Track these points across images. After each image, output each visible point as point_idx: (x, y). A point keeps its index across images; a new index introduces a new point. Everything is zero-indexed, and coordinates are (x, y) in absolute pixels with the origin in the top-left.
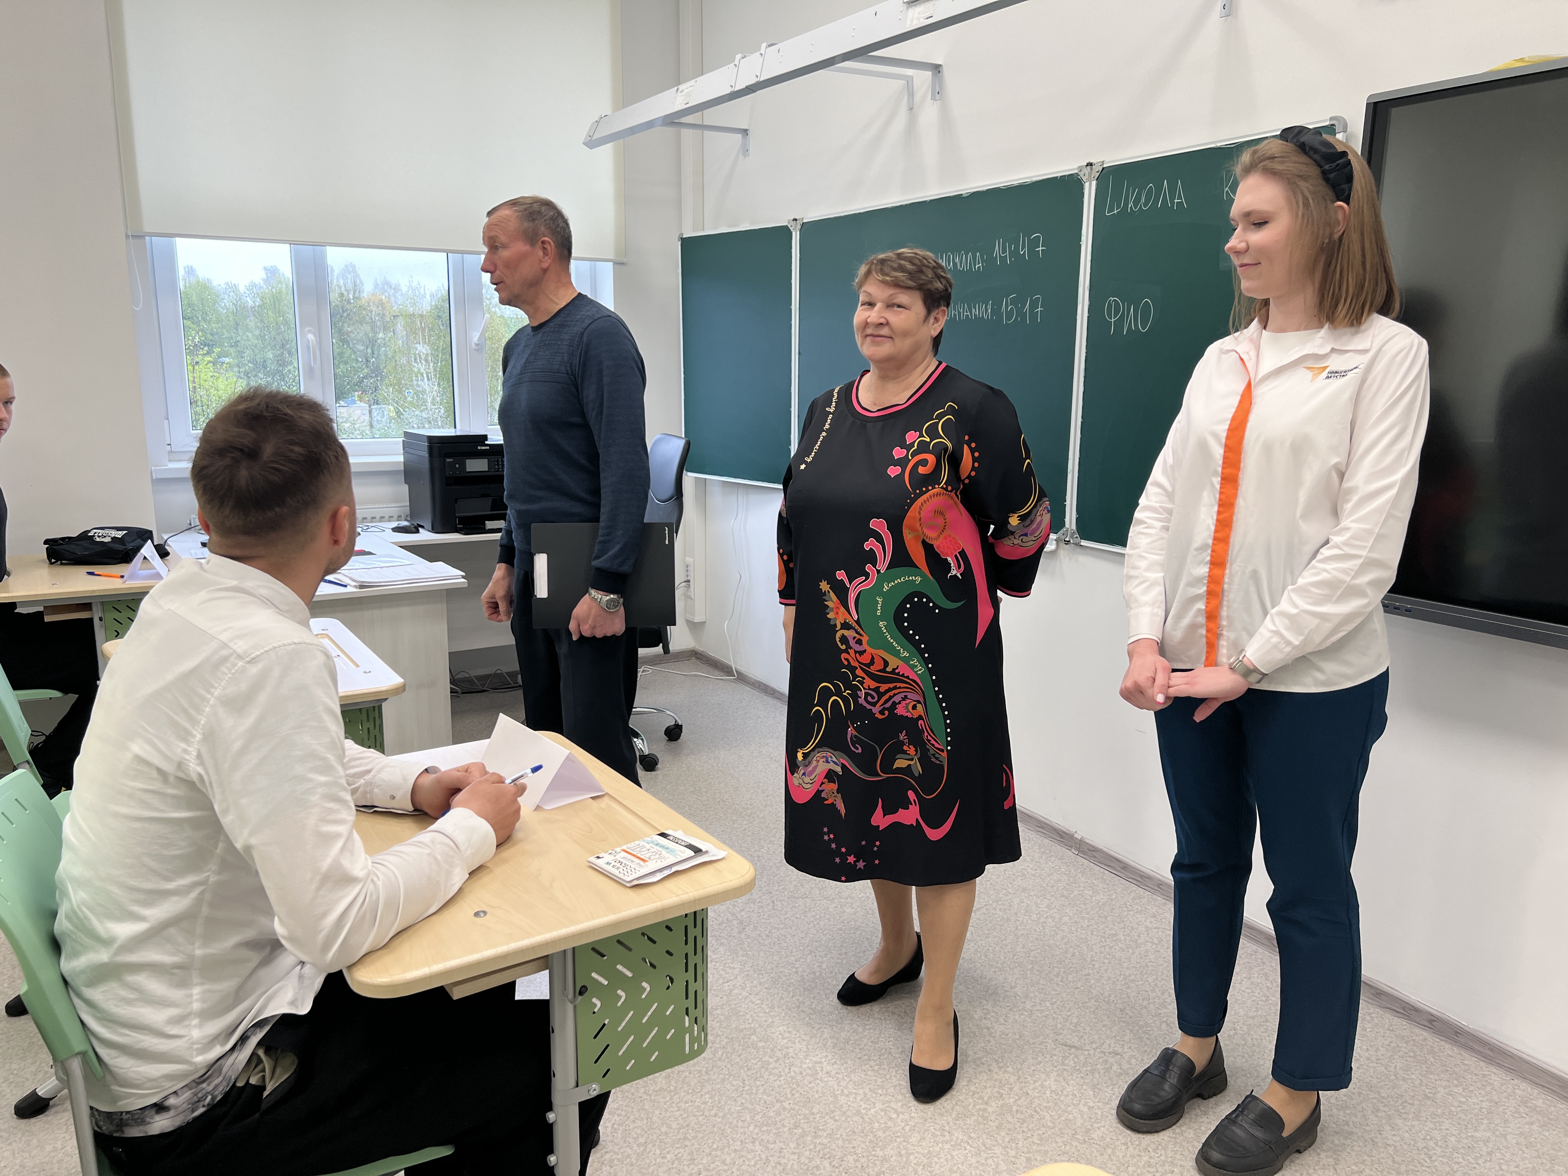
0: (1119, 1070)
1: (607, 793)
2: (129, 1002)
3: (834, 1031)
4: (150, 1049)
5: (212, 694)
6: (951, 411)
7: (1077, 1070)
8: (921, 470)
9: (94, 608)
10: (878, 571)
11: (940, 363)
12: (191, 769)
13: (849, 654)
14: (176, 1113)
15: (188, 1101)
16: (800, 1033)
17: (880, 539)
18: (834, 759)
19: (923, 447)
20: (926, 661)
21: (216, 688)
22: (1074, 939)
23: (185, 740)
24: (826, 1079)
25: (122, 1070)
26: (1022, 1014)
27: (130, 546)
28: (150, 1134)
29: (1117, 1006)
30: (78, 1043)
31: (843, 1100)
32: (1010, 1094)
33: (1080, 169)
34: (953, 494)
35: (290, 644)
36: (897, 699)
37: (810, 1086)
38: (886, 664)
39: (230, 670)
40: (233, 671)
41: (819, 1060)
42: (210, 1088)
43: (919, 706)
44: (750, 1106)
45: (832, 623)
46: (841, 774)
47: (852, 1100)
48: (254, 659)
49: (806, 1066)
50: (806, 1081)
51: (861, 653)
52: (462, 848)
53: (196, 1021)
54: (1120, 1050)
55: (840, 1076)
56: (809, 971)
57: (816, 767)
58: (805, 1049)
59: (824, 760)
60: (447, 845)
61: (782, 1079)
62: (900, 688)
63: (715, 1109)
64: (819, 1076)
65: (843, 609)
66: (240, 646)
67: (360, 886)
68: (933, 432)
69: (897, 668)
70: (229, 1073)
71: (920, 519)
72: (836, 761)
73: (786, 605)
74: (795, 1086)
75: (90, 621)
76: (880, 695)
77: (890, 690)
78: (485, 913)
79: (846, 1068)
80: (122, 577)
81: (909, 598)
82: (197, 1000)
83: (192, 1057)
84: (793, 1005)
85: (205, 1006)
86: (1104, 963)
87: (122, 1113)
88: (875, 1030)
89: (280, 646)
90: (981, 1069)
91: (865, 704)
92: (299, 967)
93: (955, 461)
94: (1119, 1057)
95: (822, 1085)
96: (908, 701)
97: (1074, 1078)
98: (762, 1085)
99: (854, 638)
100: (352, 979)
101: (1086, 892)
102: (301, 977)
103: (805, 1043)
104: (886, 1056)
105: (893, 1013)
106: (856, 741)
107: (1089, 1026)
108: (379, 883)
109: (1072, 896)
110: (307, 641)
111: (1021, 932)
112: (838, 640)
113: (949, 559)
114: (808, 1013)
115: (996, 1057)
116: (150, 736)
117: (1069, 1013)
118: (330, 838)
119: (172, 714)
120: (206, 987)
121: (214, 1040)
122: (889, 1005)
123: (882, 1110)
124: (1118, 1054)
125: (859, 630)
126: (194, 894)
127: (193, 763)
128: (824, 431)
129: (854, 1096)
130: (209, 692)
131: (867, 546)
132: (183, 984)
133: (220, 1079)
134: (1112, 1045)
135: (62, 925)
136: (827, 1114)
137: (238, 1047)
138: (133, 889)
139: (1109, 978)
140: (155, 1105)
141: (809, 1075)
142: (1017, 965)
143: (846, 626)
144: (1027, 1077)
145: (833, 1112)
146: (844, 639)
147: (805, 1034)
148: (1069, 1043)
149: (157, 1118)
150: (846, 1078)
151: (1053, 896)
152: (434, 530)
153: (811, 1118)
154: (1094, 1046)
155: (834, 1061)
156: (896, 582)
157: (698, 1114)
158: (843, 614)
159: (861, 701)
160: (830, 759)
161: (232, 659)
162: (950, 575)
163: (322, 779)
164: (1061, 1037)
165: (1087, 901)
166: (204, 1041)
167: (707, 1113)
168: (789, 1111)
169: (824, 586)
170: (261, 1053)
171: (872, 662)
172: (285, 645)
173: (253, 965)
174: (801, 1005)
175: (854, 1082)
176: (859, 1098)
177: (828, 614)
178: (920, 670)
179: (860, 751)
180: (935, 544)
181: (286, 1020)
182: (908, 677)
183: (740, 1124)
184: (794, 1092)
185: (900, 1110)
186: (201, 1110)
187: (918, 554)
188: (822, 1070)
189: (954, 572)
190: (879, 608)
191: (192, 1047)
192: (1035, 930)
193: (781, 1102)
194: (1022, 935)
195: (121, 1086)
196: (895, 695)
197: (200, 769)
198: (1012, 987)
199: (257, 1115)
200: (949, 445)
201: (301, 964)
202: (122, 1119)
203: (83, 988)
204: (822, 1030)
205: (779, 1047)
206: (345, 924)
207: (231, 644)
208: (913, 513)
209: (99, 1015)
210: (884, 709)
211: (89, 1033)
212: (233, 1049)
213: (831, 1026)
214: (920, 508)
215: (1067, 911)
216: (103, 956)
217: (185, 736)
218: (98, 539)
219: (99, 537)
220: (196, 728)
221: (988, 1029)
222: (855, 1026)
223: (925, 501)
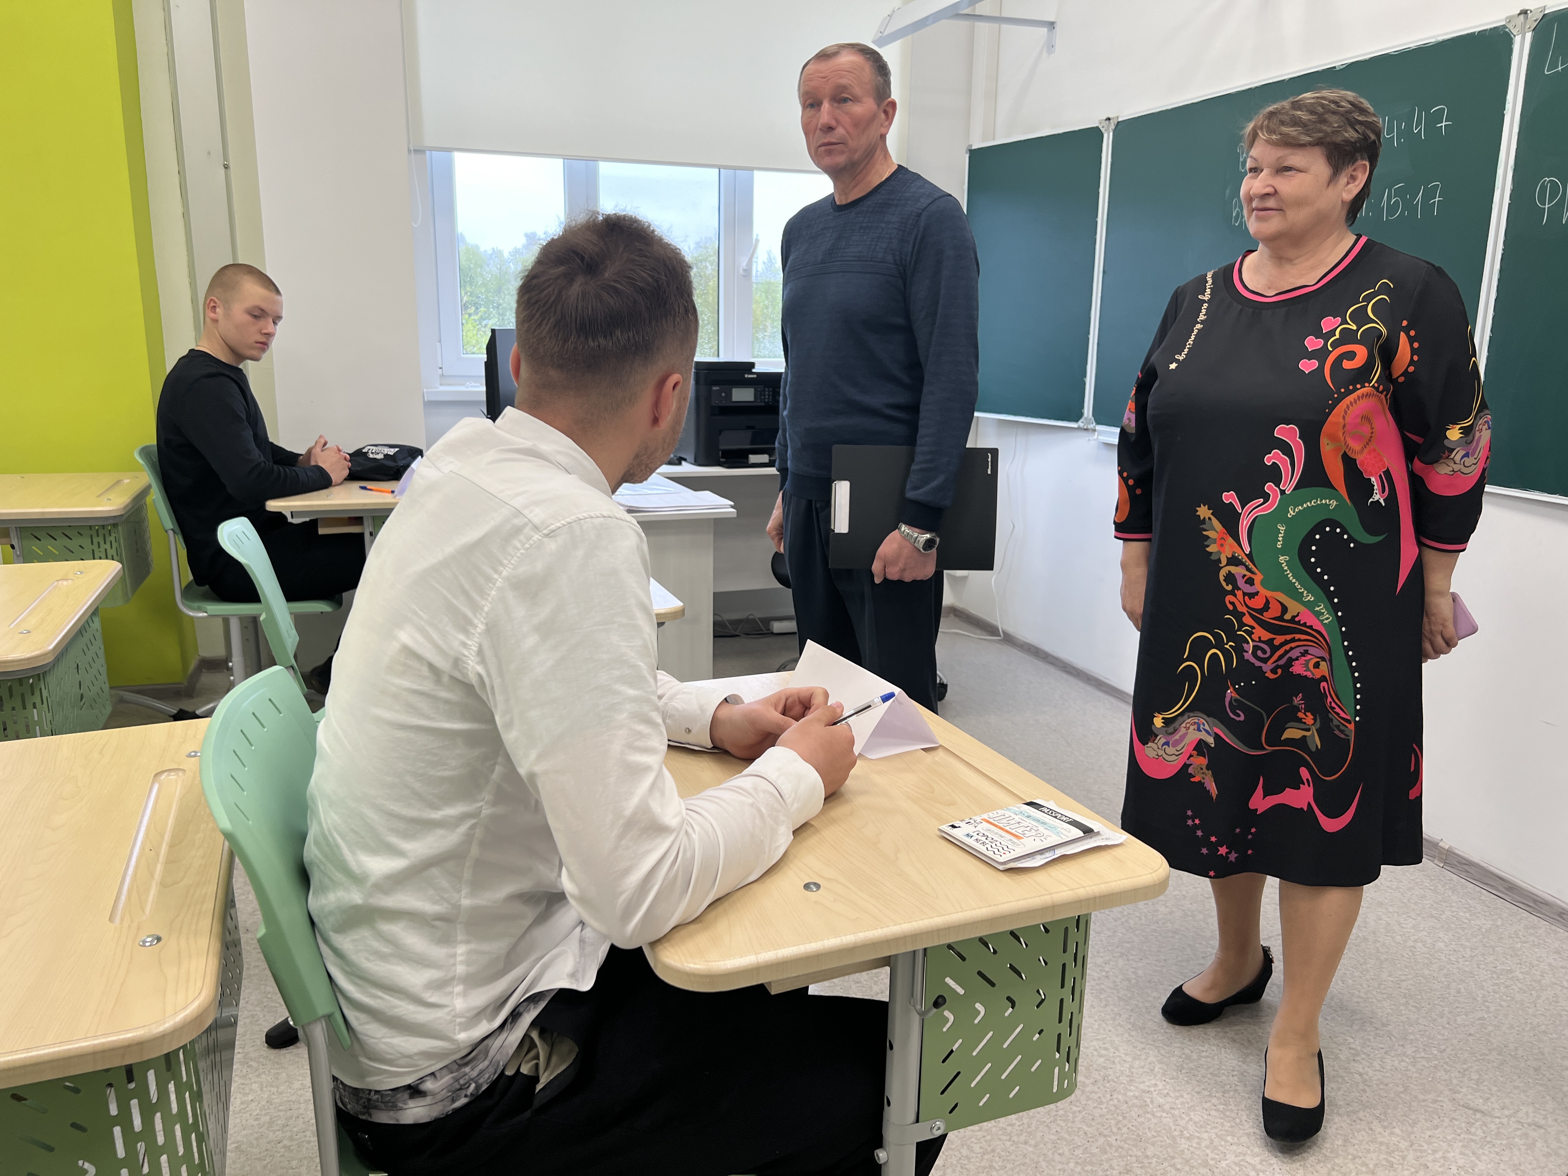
0: (1546, 1149)
1: (941, 746)
2: (383, 957)
3: (1162, 1055)
4: (405, 1017)
5: (500, 574)
6: (1385, 289)
7: (1489, 1142)
8: (1347, 365)
9: (365, 523)
10: (1283, 492)
11: (1359, 236)
12: (469, 667)
13: (1235, 596)
14: (434, 1102)
15: (448, 1088)
16: (1119, 1052)
17: (1287, 449)
18: (1207, 727)
19: (1348, 337)
20: (1335, 608)
21: (504, 566)
22: (1455, 971)
23: (466, 632)
24: (1159, 1114)
25: (373, 1040)
26: (1403, 1061)
27: (401, 463)
28: (402, 1122)
29: (1529, 1063)
30: (322, 1004)
31: (1183, 1144)
32: (1402, 1164)
33: (1510, 19)
34: (1383, 396)
35: (598, 517)
36: (1294, 654)
37: (1139, 1120)
38: (1285, 609)
39: (523, 544)
40: (527, 546)
41: (1148, 1089)
42: (474, 1074)
43: (1323, 664)
44: (1067, 1136)
45: (1213, 557)
46: (1213, 746)
47: (1195, 1145)
48: (553, 531)
49: (1132, 1094)
50: (1133, 1113)
51: (1252, 596)
52: (788, 801)
53: (459, 988)
54: (1542, 1122)
55: (1176, 1112)
56: (1121, 977)
57: (1185, 734)
58: (1127, 1073)
59: (1195, 727)
60: (772, 794)
61: (1104, 1106)
62: (1299, 640)
63: (1024, 1134)
64: (1149, 1110)
65: (1230, 540)
66: (537, 515)
67: (672, 838)
68: (1360, 317)
69: (1298, 615)
70: (498, 1057)
71: (1344, 426)
72: (1208, 729)
73: (1125, 540)
74: (1120, 1118)
75: (361, 536)
76: (1274, 649)
77: (1286, 642)
78: (818, 886)
79: (1182, 1103)
80: (393, 492)
81: (1319, 527)
82: (461, 962)
83: (455, 1033)
84: (1108, 1017)
85: (472, 969)
86: (1501, 1006)
87: (370, 1091)
88: (1213, 1059)
89: (586, 518)
90: (1358, 1126)
91: (1253, 660)
92: (579, 929)
93: (1387, 352)
94: (1543, 1131)
95: (1154, 1121)
96: (1309, 657)
97: (1487, 1153)
98: (1079, 1112)
99: (1244, 576)
100: (656, 960)
101: (1461, 914)
102: (582, 941)
103: (1127, 1065)
104: (1232, 1093)
105: (1234, 1041)
106: (1236, 706)
107: (1496, 1086)
108: (695, 837)
109: (1443, 916)
110: (617, 515)
111: (1385, 956)
112: (1222, 578)
113: (1373, 479)
114: (1127, 1028)
115: (1377, 1113)
116: (423, 623)
117: (1465, 1066)
118: (639, 770)
119: (449, 596)
120: (472, 946)
121: (480, 1014)
122: (1227, 1029)
123: (1236, 1164)
124: (1540, 1127)
125: (1251, 566)
126: (463, 829)
127: (472, 661)
128: (1199, 323)
129: (1196, 1140)
130: (496, 571)
131: (1268, 460)
132: (446, 940)
133: (486, 1063)
134: (1531, 1115)
135: (311, 852)
136: (1165, 1159)
137: (508, 1025)
138: (392, 815)
139: (1512, 1027)
140: (409, 1087)
141: (1137, 1107)
142: (1385, 996)
143: (1234, 561)
144: (1423, 1144)
145: (1173, 1158)
146: (1230, 578)
147: (1126, 1054)
148: (1472, 1105)
149: (411, 1103)
150: (1184, 1116)
151: (1418, 915)
152: (697, 463)
153: (1146, 1161)
154: (1507, 1112)
155: (1165, 1092)
156: (1305, 506)
157: (1004, 1137)
158: (1231, 546)
159: (1248, 656)
160: (1202, 726)
161: (527, 530)
162: (1371, 500)
163: (632, 692)
164: (1459, 1096)
165: (1465, 926)
166: (468, 1015)
167: (1015, 1138)
168: (1117, 1150)
169: (1204, 512)
170: (535, 1035)
171: (1266, 607)
172: (592, 517)
173: (527, 923)
174: (1118, 1017)
175: (1195, 1123)
176: (1203, 1144)
177: (1208, 546)
178: (1327, 619)
179: (1242, 718)
180: (1359, 459)
181: (564, 996)
182: (1311, 627)
183: (1057, 1157)
184: (1120, 1126)
185: (1259, 1167)
186: (463, 1101)
187: (1335, 470)
188: (1152, 1102)
189: (1377, 497)
190: (1280, 539)
191: (455, 1021)
192: (1403, 956)
193: (1105, 1136)
194: (1386, 959)
195: (370, 1059)
196: (1292, 649)
197: (480, 669)
198: (1383, 1025)
199: (528, 1114)
200: (1384, 330)
201: (581, 925)
202: (369, 1100)
203: (331, 933)
204: (1147, 1051)
205: (1095, 1066)
206: (652, 886)
207: (525, 512)
208: (1336, 417)
209: (348, 969)
210: (1278, 667)
211: (336, 990)
212: (502, 1026)
213: (1157, 1047)
214: (1346, 412)
215: (1441, 935)
216: (356, 897)
217: (464, 625)
218: (371, 456)
219: (372, 453)
220: (479, 616)
221: (1361, 1075)
222: (1187, 1051)
223: (1351, 403)
